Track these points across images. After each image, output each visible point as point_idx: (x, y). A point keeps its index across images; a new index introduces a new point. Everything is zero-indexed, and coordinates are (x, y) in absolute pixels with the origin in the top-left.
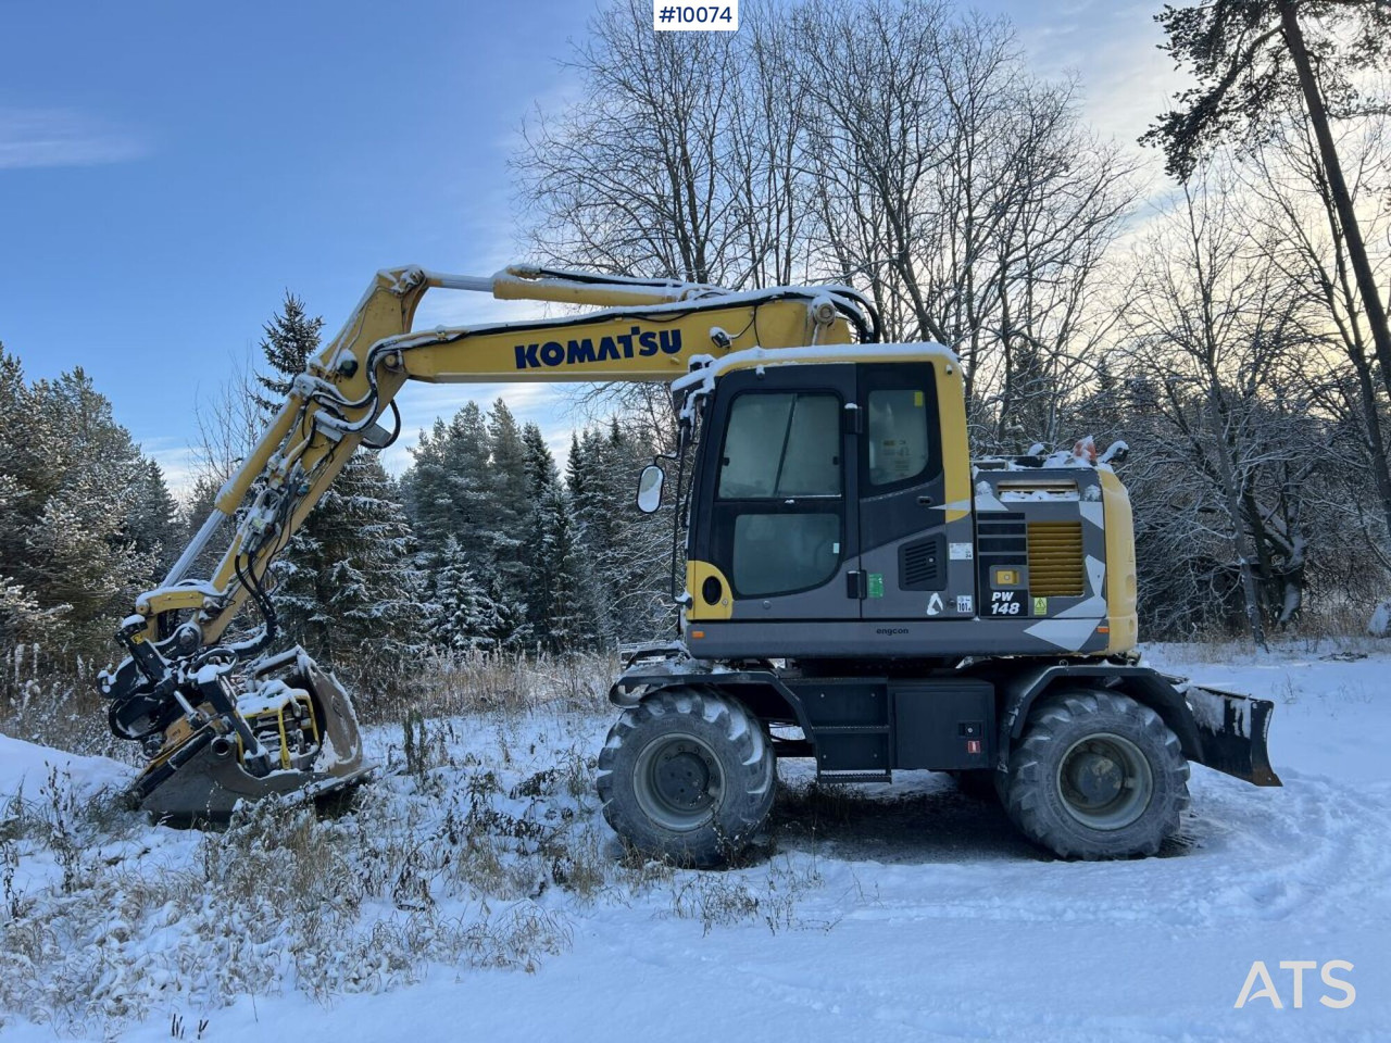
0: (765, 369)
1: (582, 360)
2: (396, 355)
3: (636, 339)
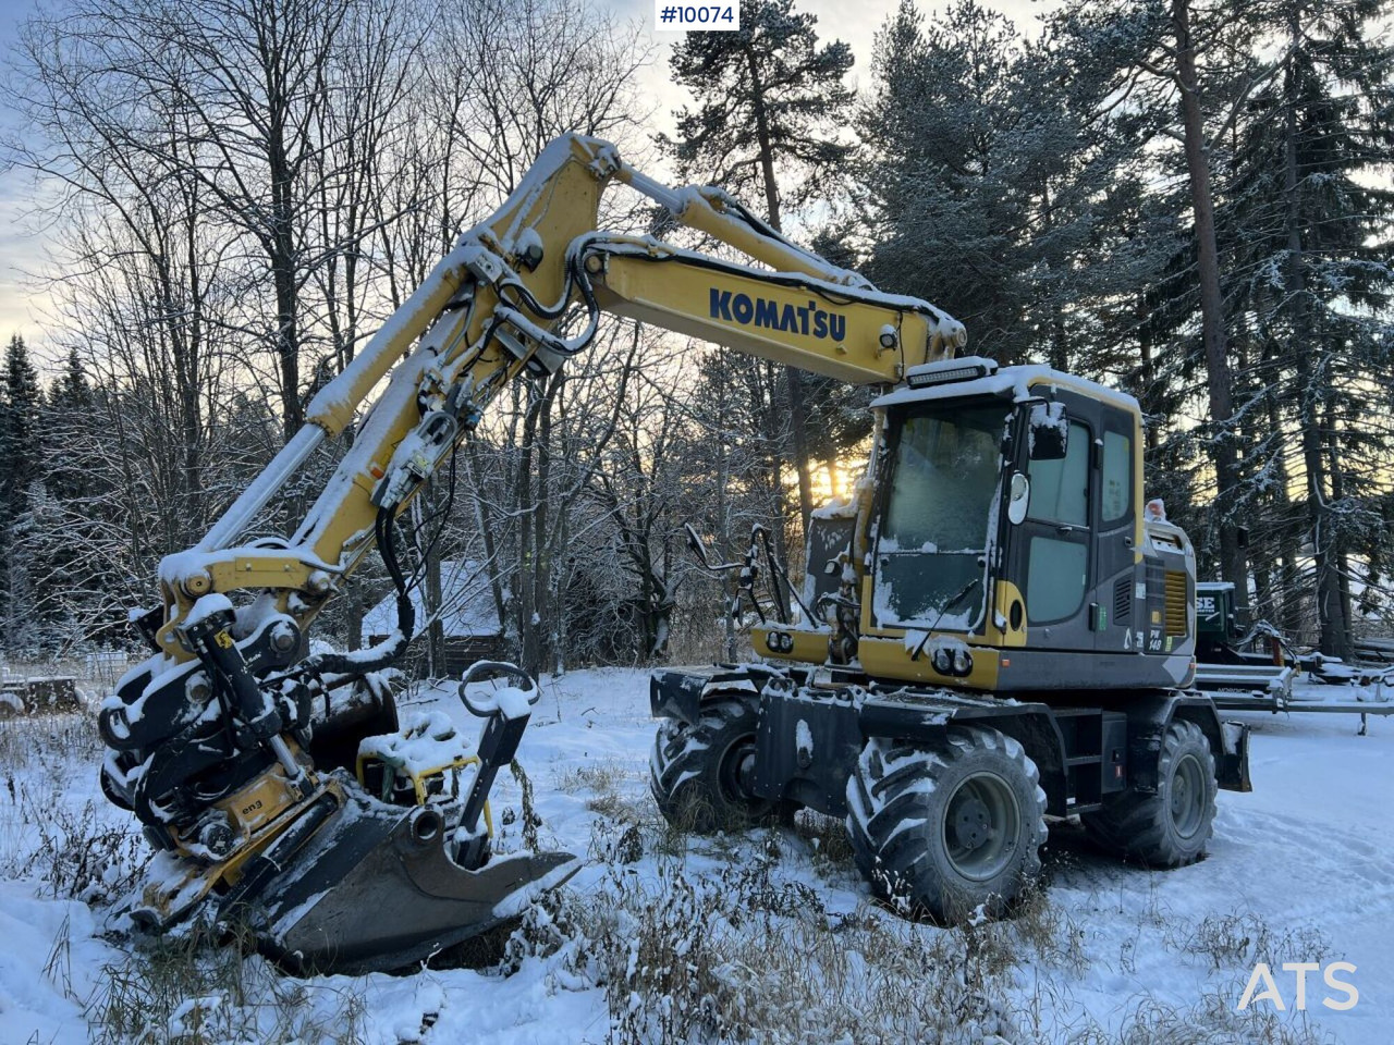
0: (1058, 390)
1: (767, 325)
2: (602, 259)
3: (811, 314)
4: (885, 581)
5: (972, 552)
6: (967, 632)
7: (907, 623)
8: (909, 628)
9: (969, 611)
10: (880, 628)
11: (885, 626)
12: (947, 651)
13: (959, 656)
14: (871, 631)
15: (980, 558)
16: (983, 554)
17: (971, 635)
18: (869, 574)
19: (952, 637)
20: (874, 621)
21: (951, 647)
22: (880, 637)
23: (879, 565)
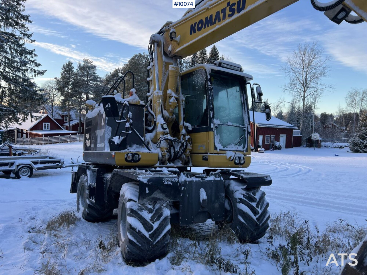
4: (217, 134)
5: (242, 126)
6: (243, 151)
7: (225, 149)
8: (227, 150)
9: (243, 144)
10: (218, 151)
11: (220, 150)
12: (239, 157)
13: (242, 159)
14: (215, 152)
15: (244, 129)
16: (245, 127)
17: (245, 152)
18: (212, 131)
19: (239, 153)
20: (216, 148)
21: (240, 156)
22: (218, 154)
23: (215, 128)
